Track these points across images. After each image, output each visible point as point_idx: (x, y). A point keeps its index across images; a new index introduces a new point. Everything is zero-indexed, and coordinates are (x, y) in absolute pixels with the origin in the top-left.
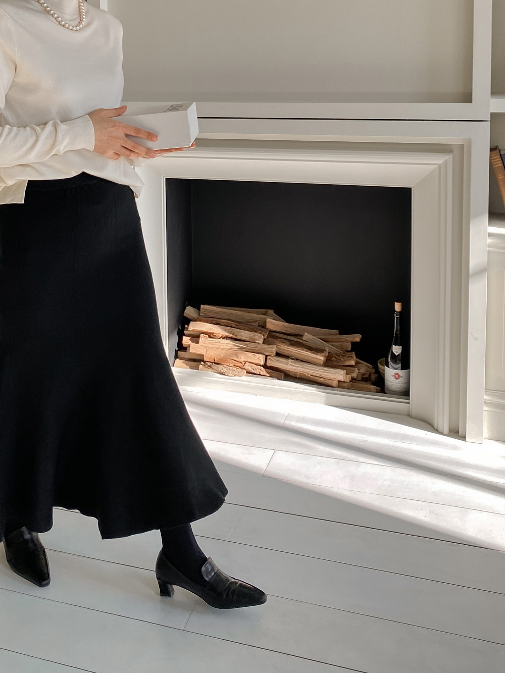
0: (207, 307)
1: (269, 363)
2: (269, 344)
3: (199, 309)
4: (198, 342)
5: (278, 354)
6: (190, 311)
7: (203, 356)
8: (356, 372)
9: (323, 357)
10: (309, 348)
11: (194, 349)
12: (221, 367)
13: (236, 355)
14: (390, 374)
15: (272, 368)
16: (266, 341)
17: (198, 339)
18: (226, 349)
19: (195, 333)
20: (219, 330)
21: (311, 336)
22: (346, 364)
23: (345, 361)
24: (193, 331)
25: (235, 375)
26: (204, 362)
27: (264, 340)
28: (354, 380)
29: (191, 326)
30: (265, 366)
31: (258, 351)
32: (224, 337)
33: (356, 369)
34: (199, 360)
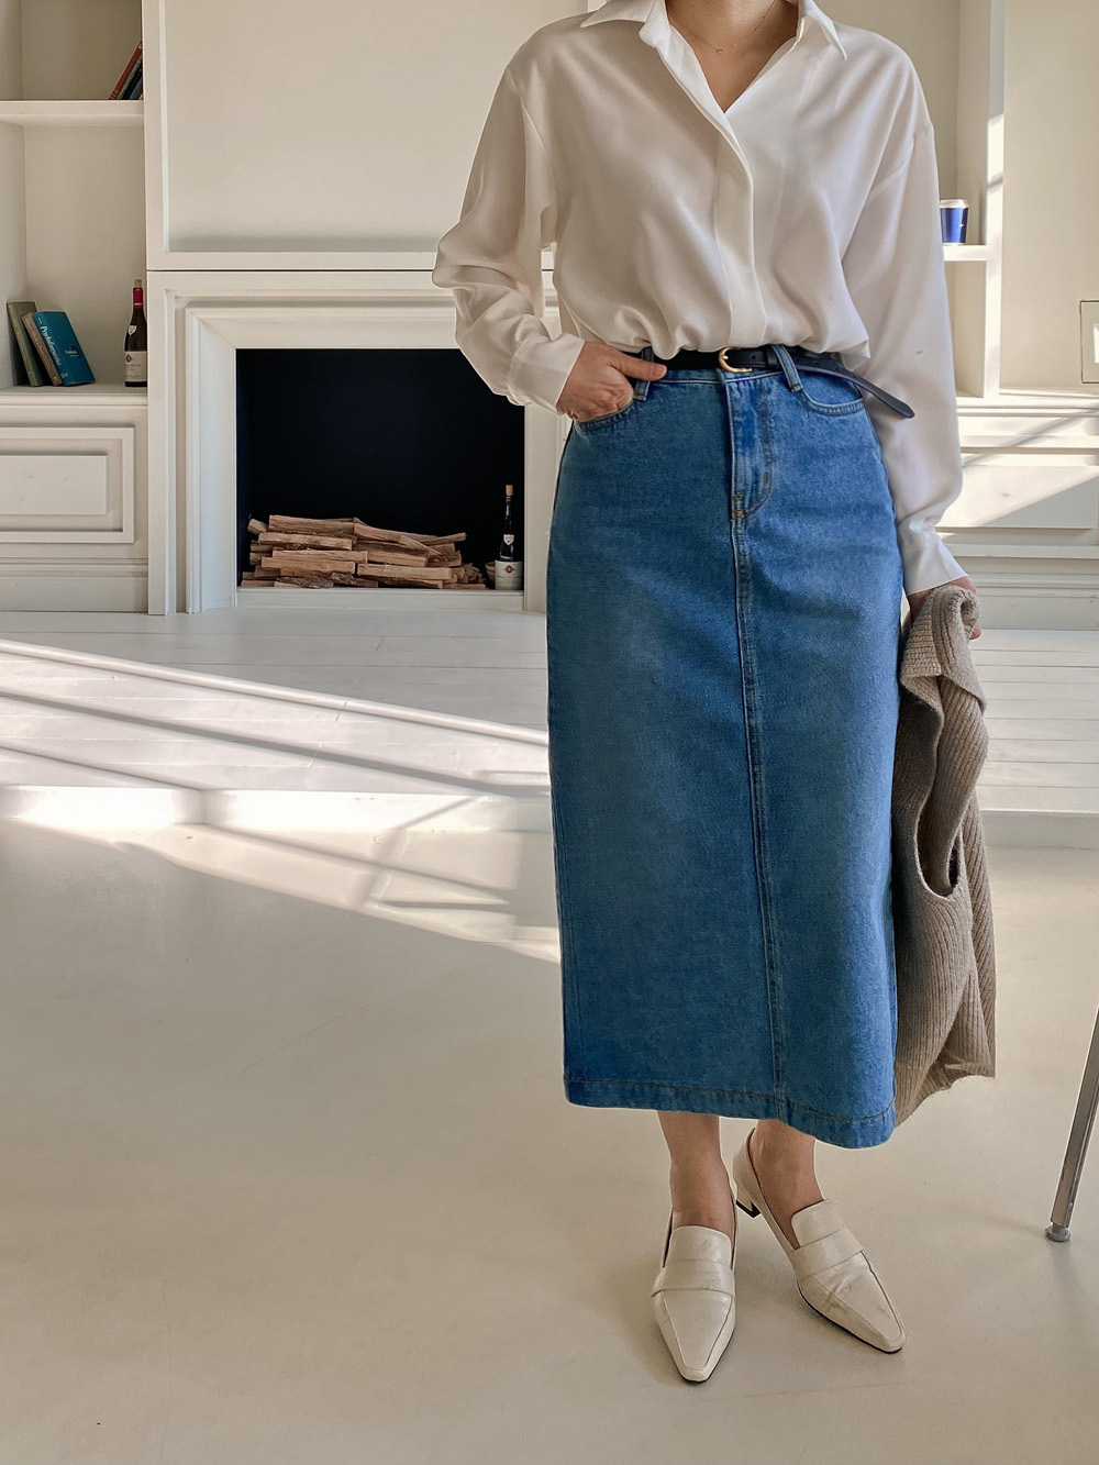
0: (278, 517)
1: (359, 572)
2: (359, 551)
3: (266, 522)
4: (271, 556)
5: (369, 562)
6: (255, 524)
7: (278, 570)
8: (462, 572)
9: (424, 559)
10: (408, 551)
11: (267, 562)
12: (302, 580)
13: (320, 565)
14: (502, 569)
15: (364, 577)
16: (354, 547)
17: (269, 553)
18: (308, 560)
19: (265, 548)
20: (297, 539)
21: (408, 539)
22: (452, 564)
23: (449, 560)
24: (263, 544)
25: (321, 587)
26: (280, 577)
27: (353, 546)
28: (460, 581)
29: (261, 538)
30: (356, 575)
31: (348, 559)
32: (303, 547)
33: (462, 569)
34: (273, 577)
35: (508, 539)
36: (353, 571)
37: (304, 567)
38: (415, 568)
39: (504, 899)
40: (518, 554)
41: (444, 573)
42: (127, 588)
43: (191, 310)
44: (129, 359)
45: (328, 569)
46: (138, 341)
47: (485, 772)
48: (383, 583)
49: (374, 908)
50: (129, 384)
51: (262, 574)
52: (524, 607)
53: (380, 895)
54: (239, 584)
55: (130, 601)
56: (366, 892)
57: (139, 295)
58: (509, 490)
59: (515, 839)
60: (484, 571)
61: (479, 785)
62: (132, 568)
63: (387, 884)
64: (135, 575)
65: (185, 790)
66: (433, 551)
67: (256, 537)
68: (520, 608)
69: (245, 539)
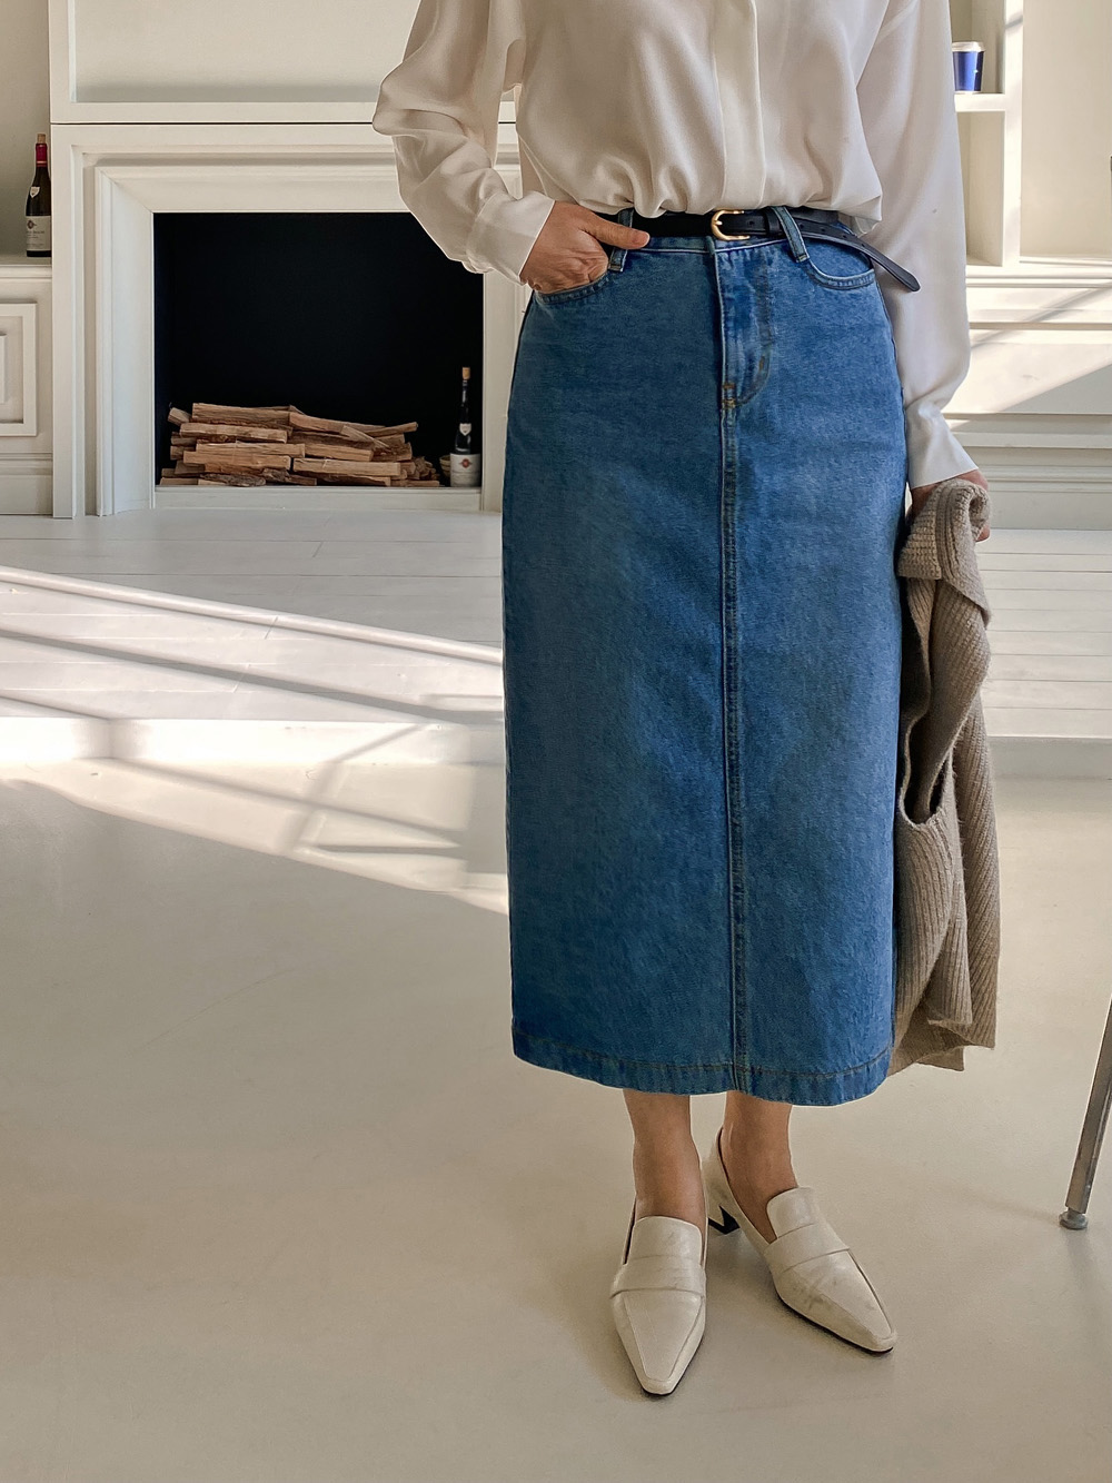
0: (202, 406)
1: (296, 468)
2: (295, 443)
3: (189, 410)
4: (195, 450)
5: (307, 456)
6: (176, 414)
7: (202, 466)
8: (413, 467)
9: (369, 452)
10: (351, 443)
11: (190, 458)
12: (229, 477)
13: (251, 460)
14: (457, 462)
15: (301, 473)
16: (290, 440)
17: (192, 447)
18: (236, 454)
19: (188, 440)
20: (224, 430)
21: (351, 430)
22: (401, 458)
23: (398, 454)
24: (186, 436)
25: (251, 485)
26: (204, 474)
27: (288, 438)
28: (410, 478)
29: (183, 430)
30: (291, 471)
31: (284, 453)
32: (231, 439)
33: (413, 463)
34: (196, 475)
35: (465, 428)
36: (288, 467)
37: (231, 462)
38: (360, 464)
39: (454, 841)
40: (475, 445)
41: (393, 468)
42: (30, 486)
43: (102, 168)
44: (31, 225)
45: (260, 464)
46: (40, 205)
47: (435, 697)
48: (322, 480)
49: (306, 854)
50: (31, 254)
51: (184, 471)
52: (481, 508)
53: (313, 837)
54: (157, 482)
55: (32, 503)
56: (297, 832)
57: (42, 151)
58: (466, 373)
59: (468, 772)
60: (437, 466)
61: (426, 711)
62: (35, 464)
63: (321, 826)
64: (38, 472)
65: (90, 719)
66: (380, 444)
67: (177, 428)
68: (476, 507)
69: (165, 431)
